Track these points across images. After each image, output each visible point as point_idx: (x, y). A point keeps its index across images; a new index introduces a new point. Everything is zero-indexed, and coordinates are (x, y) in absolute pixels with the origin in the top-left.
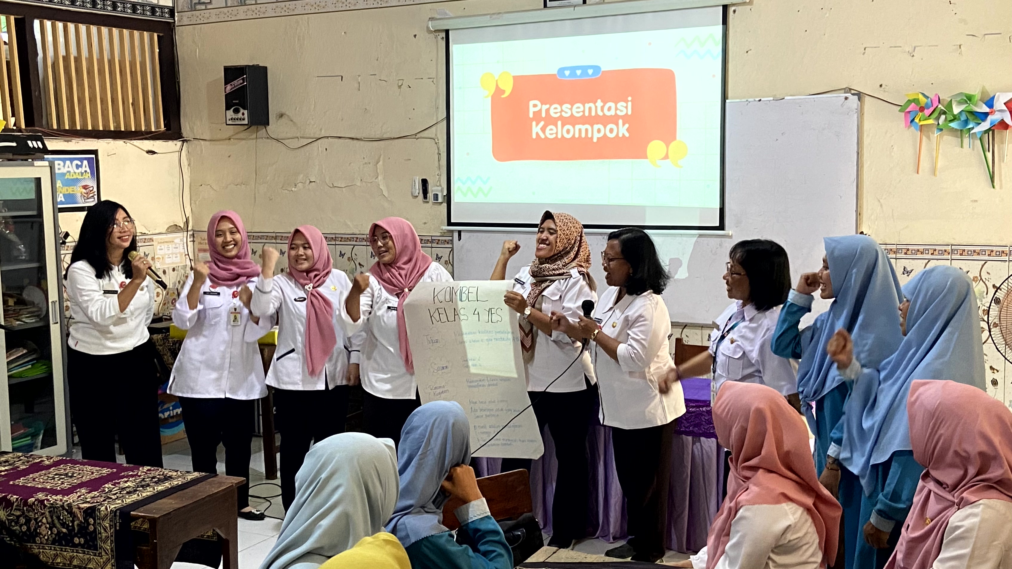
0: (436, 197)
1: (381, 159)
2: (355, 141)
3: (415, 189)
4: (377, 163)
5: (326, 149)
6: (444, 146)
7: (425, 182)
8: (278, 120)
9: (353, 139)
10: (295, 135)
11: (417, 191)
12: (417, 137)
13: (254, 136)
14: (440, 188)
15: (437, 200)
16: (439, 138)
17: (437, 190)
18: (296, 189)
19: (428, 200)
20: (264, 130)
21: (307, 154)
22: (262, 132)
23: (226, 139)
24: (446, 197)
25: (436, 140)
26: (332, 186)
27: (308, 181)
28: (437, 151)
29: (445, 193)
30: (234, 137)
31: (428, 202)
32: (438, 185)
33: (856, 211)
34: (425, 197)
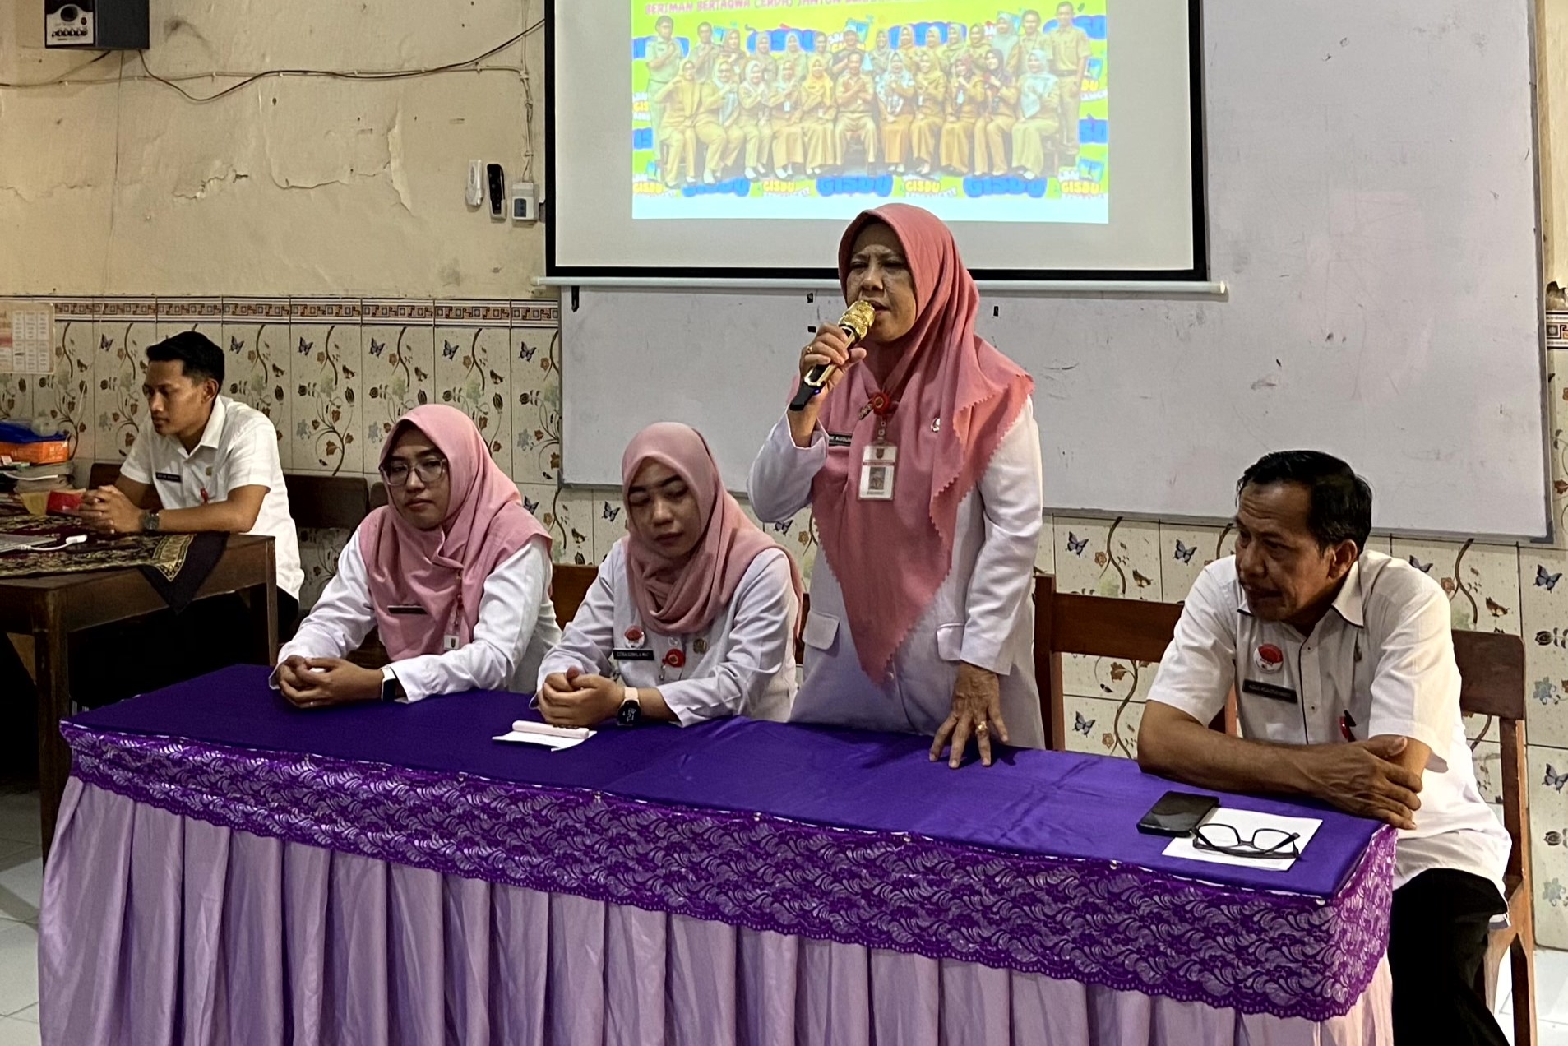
0: (521, 206)
1: (398, 120)
2: (339, 81)
3: (475, 189)
4: (389, 130)
5: (275, 101)
6: (539, 86)
7: (495, 172)
8: (169, 35)
9: (333, 74)
10: (205, 70)
11: (479, 194)
12: (479, 68)
13: (115, 74)
14: (529, 186)
15: (524, 214)
16: (530, 69)
17: (523, 192)
18: (204, 195)
19: (502, 215)
20: (139, 59)
21: (232, 113)
22: (133, 65)
23: (53, 83)
24: (544, 208)
25: (522, 73)
26: (285, 186)
27: (232, 176)
28: (524, 98)
29: (542, 200)
30: (72, 77)
31: (502, 220)
32: (526, 178)
33: (1537, 231)
34: (496, 207)
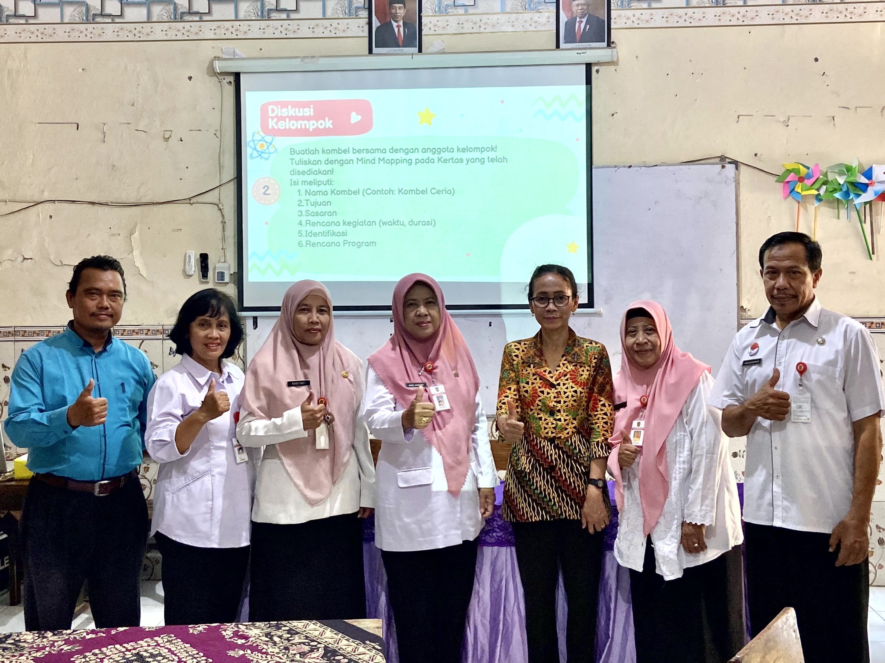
0: (221, 275)
1: (137, 228)
2: (96, 207)
3: (189, 266)
4: (131, 234)
5: (51, 216)
6: (231, 212)
7: (204, 258)
9: (93, 203)
11: (192, 269)
12: (192, 202)
14: (226, 265)
15: (223, 280)
16: (225, 204)
17: (222, 268)
19: (208, 280)
24: (233, 276)
25: (219, 205)
26: (57, 265)
27: (20, 259)
28: (221, 219)
29: (235, 271)
32: (224, 260)
34: (204, 276)
